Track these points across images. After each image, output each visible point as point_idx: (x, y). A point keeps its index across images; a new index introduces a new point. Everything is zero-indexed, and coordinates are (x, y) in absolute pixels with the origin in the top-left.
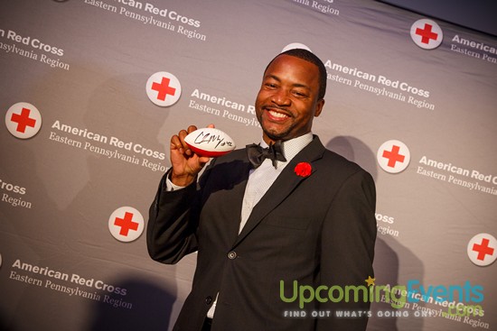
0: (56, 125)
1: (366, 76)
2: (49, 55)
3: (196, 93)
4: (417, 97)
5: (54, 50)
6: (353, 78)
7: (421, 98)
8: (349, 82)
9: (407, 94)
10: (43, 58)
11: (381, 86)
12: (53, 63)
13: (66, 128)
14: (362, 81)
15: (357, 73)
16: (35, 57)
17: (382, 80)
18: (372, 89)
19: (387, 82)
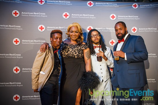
0: (23, 41)
1: (81, 15)
2: (18, 28)
3: (48, 27)
4: (92, 17)
5: (19, 27)
6: (78, 16)
7: (93, 17)
8: (78, 17)
9: (90, 17)
10: (17, 29)
11: (84, 16)
12: (19, 29)
13: (25, 41)
14: (80, 16)
15: (79, 15)
16: (15, 29)
17: (84, 15)
18: (82, 17)
19: (85, 15)
